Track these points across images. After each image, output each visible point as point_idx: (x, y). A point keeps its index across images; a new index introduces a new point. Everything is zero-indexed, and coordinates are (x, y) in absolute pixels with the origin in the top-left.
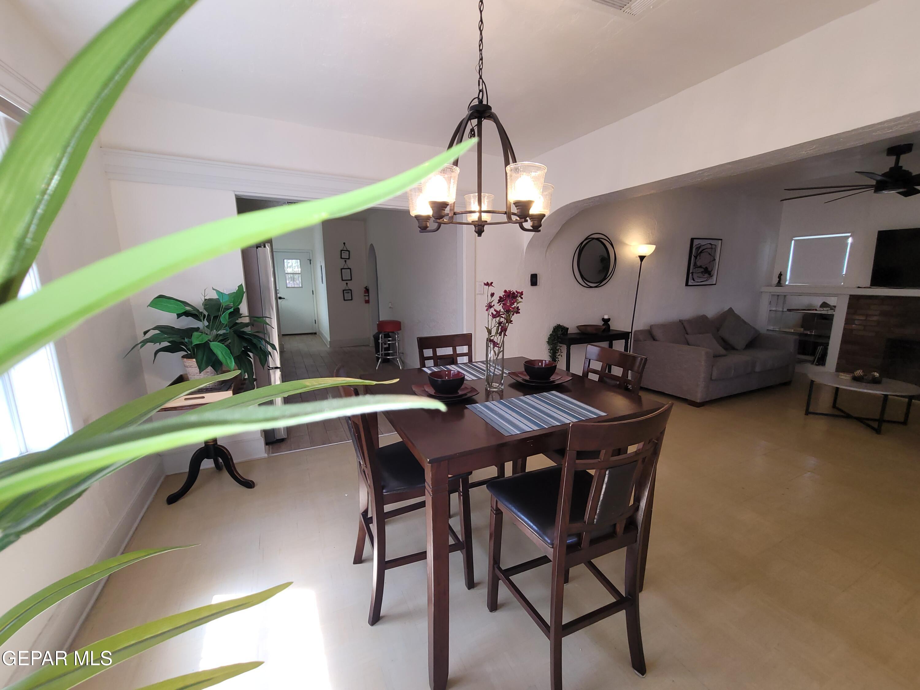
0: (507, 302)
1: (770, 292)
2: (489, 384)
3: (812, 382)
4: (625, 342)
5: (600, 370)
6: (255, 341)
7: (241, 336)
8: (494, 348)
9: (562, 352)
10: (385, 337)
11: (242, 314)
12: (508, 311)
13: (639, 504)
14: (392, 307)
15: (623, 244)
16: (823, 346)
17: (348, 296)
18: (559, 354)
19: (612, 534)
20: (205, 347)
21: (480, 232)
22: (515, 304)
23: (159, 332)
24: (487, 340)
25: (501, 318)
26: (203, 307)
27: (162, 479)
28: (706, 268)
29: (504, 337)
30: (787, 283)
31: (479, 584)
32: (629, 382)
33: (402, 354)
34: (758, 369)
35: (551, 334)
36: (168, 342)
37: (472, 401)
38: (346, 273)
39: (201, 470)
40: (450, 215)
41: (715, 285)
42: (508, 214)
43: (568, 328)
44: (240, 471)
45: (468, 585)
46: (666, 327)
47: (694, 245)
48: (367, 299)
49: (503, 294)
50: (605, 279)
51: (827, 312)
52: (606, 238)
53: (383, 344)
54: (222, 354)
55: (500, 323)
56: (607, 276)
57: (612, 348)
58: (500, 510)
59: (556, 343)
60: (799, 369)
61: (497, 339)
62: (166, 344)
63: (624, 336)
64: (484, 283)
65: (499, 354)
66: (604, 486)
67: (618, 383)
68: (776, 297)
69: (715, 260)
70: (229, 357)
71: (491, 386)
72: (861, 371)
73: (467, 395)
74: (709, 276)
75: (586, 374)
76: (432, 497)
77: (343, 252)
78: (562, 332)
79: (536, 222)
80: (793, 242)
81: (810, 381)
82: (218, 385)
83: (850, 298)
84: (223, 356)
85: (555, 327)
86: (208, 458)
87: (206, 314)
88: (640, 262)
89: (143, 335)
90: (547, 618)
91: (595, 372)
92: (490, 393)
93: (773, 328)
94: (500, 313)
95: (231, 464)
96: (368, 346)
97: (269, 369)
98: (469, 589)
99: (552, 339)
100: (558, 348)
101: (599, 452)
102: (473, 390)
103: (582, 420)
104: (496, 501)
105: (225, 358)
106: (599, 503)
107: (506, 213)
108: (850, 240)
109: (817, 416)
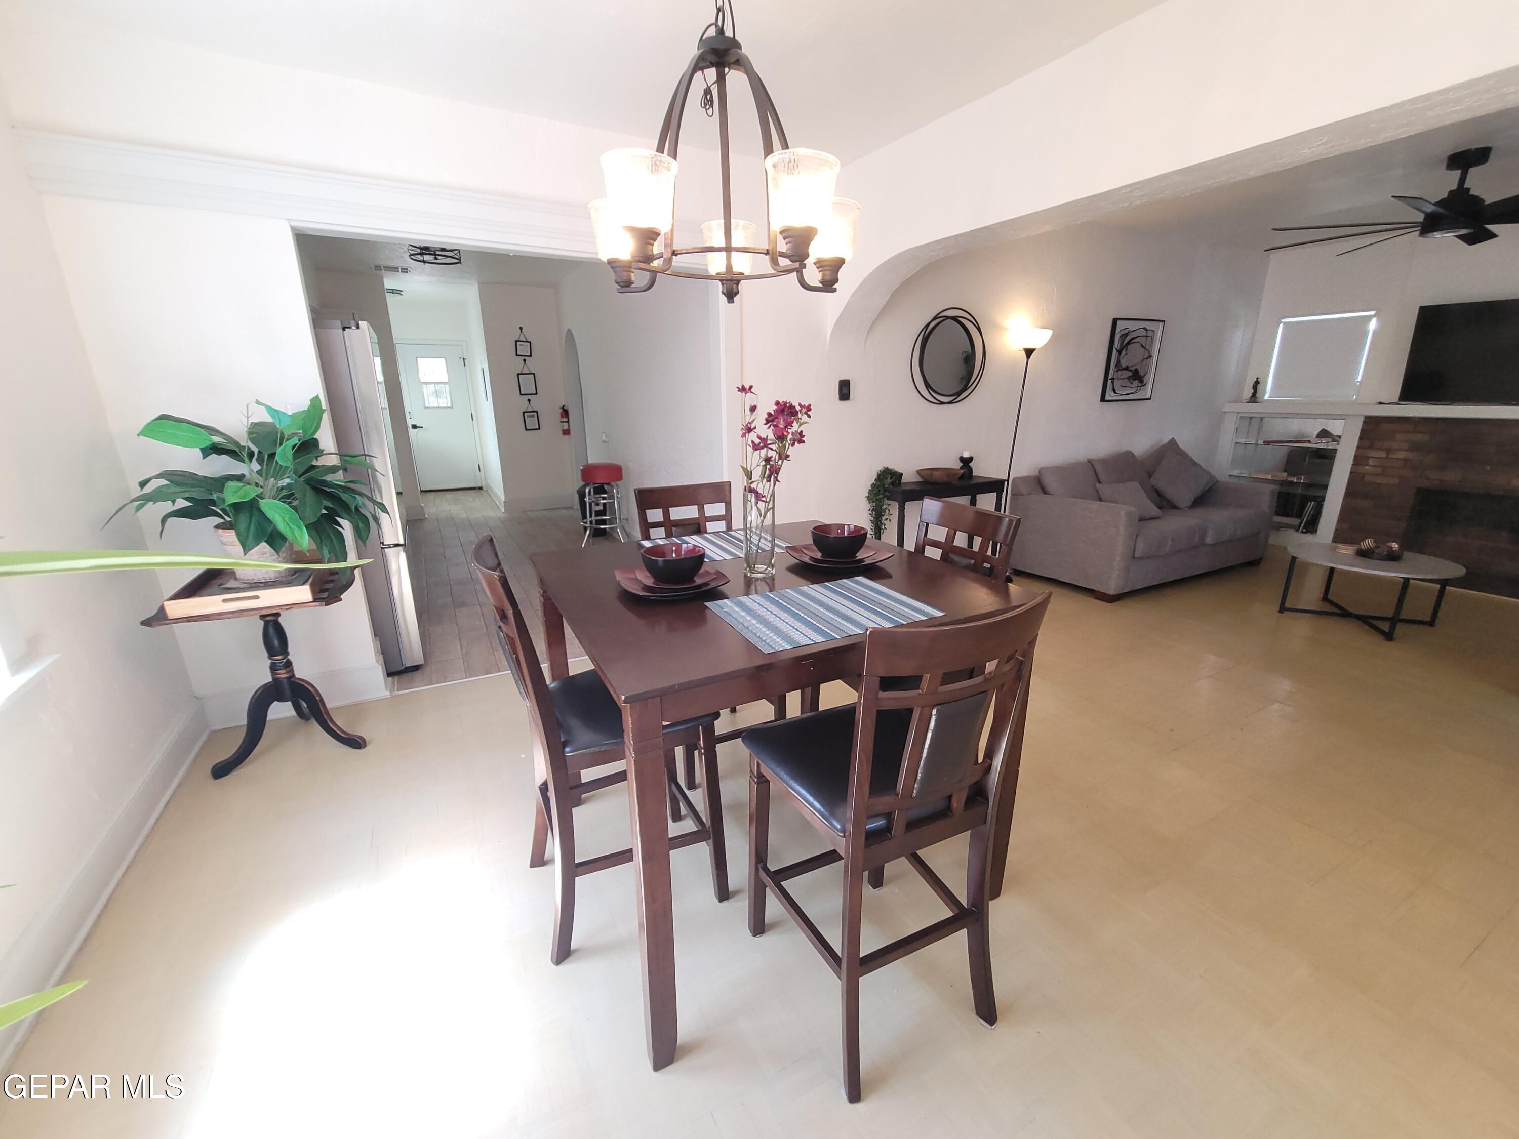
0: (779, 422)
1: (1238, 413)
2: (751, 567)
3: (1294, 559)
4: (997, 497)
5: (944, 541)
6: (345, 497)
7: (320, 488)
8: (757, 503)
9: (891, 514)
10: (595, 493)
11: (323, 450)
12: (781, 438)
13: (991, 762)
14: (607, 440)
15: (998, 327)
16: (1315, 501)
17: (532, 422)
18: (887, 517)
19: (945, 812)
20: (250, 507)
21: (731, 295)
22: (795, 424)
23: (168, 483)
24: (745, 489)
25: (769, 450)
26: (246, 435)
27: (204, 737)
28: (1136, 370)
29: (774, 485)
30: (1266, 397)
31: (736, 893)
32: (986, 559)
33: (625, 521)
34: (1209, 540)
35: (873, 483)
36: (183, 498)
37: (716, 595)
38: (526, 381)
39: (270, 721)
40: (665, 257)
41: (1149, 401)
42: (772, 254)
43: (902, 474)
44: (341, 721)
45: (719, 895)
46: (1066, 471)
47: (1117, 331)
48: (566, 427)
49: (775, 409)
50: (965, 389)
51: (1327, 446)
52: (971, 317)
53: (593, 504)
54: (284, 520)
55: (768, 460)
56: (969, 385)
57: (975, 506)
58: (764, 776)
59: (881, 498)
60: (1275, 539)
61: (763, 487)
62: (182, 503)
63: (996, 486)
64: (738, 388)
65: (767, 514)
66: (929, 735)
67: (973, 562)
68: (1248, 420)
69: (1151, 356)
70: (298, 527)
71: (752, 570)
72: (1371, 541)
73: (710, 585)
74: (1140, 385)
75: (920, 550)
76: (634, 760)
77: (518, 343)
78: (892, 480)
79: (828, 273)
80: (1281, 326)
81: (1291, 557)
82: (286, 576)
83: (1364, 422)
84: (285, 524)
85: (880, 471)
86: (281, 700)
87: (255, 450)
88: (1026, 360)
89: (140, 489)
90: (837, 946)
91: (935, 544)
92: (751, 582)
93: (1240, 473)
94: (767, 442)
95: (322, 709)
96: (572, 508)
97: (382, 548)
98: (721, 901)
99: (875, 492)
100: (884, 508)
101: (920, 678)
102: (720, 575)
103: (900, 624)
104: (758, 764)
105: (290, 527)
106: (921, 763)
107: (767, 253)
108: (1373, 325)
109: (1299, 614)
